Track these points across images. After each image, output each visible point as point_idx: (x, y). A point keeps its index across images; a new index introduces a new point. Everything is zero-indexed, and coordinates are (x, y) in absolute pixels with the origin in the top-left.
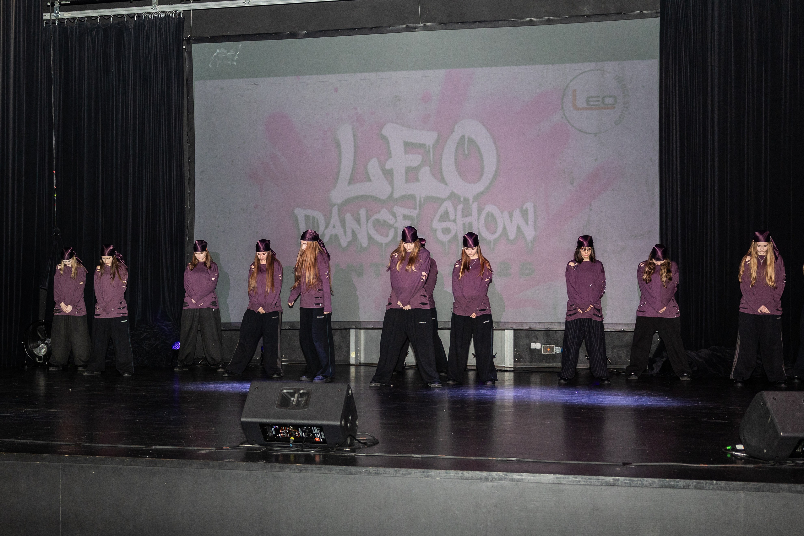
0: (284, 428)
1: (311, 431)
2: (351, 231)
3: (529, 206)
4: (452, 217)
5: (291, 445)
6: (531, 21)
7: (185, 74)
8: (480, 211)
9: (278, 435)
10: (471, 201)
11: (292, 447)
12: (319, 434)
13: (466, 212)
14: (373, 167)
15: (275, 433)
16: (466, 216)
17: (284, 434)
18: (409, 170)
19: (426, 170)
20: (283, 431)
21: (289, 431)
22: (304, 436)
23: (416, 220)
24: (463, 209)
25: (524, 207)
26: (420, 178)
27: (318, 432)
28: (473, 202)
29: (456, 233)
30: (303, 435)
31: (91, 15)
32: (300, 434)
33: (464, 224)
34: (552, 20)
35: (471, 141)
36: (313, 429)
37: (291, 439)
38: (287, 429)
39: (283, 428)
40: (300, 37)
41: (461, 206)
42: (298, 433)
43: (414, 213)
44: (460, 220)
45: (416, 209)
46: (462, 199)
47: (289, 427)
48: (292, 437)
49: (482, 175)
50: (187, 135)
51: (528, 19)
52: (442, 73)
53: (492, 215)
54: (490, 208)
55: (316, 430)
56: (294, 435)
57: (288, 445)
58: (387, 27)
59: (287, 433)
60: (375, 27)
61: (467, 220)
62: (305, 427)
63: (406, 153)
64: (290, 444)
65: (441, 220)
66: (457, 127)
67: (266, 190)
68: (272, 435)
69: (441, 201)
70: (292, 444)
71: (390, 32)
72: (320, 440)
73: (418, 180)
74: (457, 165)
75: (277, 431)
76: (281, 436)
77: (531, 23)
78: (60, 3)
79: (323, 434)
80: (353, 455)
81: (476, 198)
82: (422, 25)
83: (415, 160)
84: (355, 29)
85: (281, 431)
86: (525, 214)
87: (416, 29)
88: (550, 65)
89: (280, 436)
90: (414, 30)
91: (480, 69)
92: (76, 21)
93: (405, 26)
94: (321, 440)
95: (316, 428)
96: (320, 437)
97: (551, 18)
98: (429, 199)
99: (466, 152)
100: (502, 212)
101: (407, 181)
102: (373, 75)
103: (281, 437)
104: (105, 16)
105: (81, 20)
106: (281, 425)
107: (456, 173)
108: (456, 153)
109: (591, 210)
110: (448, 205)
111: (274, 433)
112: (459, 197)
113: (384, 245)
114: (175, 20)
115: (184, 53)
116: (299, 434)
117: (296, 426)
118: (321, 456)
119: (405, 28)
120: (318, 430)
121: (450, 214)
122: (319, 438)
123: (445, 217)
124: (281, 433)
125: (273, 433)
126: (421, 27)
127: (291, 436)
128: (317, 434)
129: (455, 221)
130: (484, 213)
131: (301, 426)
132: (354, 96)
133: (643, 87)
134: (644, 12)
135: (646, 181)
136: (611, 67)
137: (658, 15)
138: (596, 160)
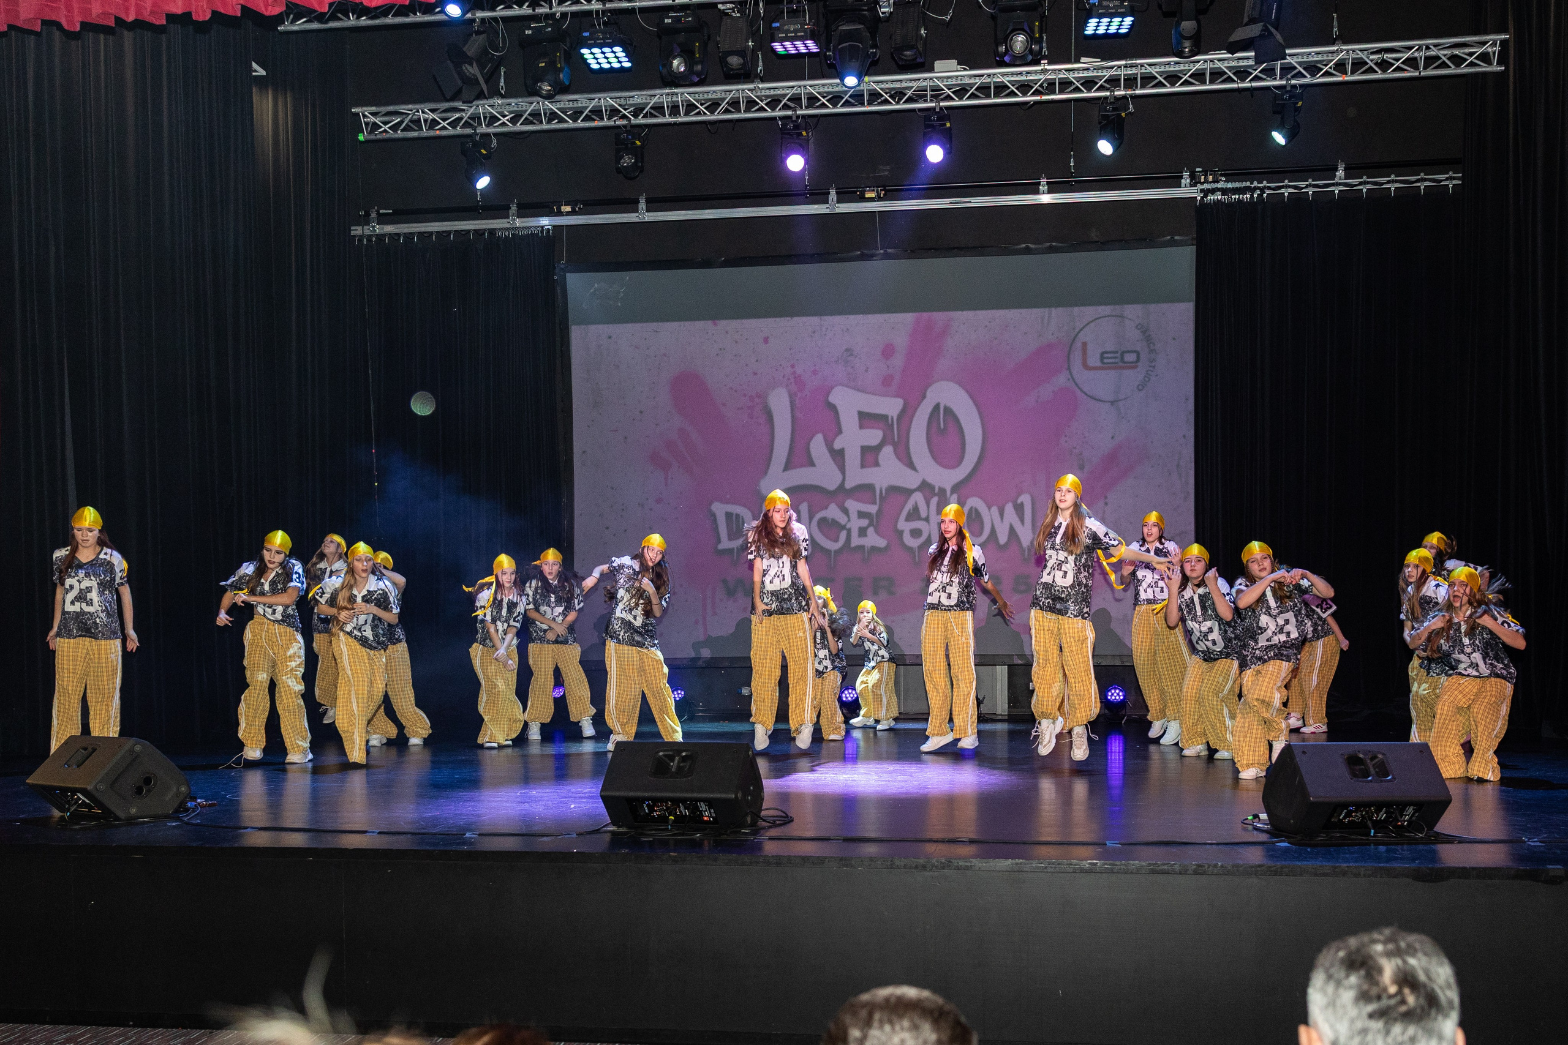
3: (1025, 499)
4: (924, 514)
6: (1027, 248)
7: (557, 316)
10: (948, 493)
14: (818, 445)
18: (866, 450)
19: (888, 451)
23: (875, 519)
25: (1019, 501)
26: (881, 462)
28: (952, 494)
29: (929, 536)
31: (423, 230)
34: (1055, 246)
35: (949, 411)
40: (716, 266)
41: (935, 500)
43: (873, 509)
45: (875, 503)
46: (937, 490)
49: (962, 457)
51: (1024, 245)
52: (909, 318)
53: (976, 510)
54: (974, 502)
58: (834, 253)
60: (817, 254)
63: (861, 427)
65: (909, 518)
66: (929, 393)
69: (908, 493)
73: (877, 464)
74: (929, 443)
77: (1028, 251)
78: (378, 212)
81: (955, 489)
82: (882, 251)
83: (874, 436)
84: (791, 256)
86: (1019, 509)
87: (874, 257)
88: (1053, 309)
90: (872, 258)
91: (960, 313)
92: (402, 238)
93: (858, 253)
97: (1054, 244)
98: (893, 490)
99: (942, 426)
100: (989, 508)
101: (863, 465)
102: (814, 320)
104: (443, 231)
105: (409, 236)
107: (929, 455)
108: (929, 428)
109: (1106, 504)
110: (918, 498)
112: (932, 487)
114: (541, 240)
115: (555, 286)
119: (858, 255)
121: (920, 509)
123: (914, 514)
126: (880, 254)
129: (927, 519)
132: (790, 349)
133: (1174, 339)
134: (1176, 238)
135: (1178, 465)
136: (1134, 312)
137: (1195, 242)
138: (1113, 438)
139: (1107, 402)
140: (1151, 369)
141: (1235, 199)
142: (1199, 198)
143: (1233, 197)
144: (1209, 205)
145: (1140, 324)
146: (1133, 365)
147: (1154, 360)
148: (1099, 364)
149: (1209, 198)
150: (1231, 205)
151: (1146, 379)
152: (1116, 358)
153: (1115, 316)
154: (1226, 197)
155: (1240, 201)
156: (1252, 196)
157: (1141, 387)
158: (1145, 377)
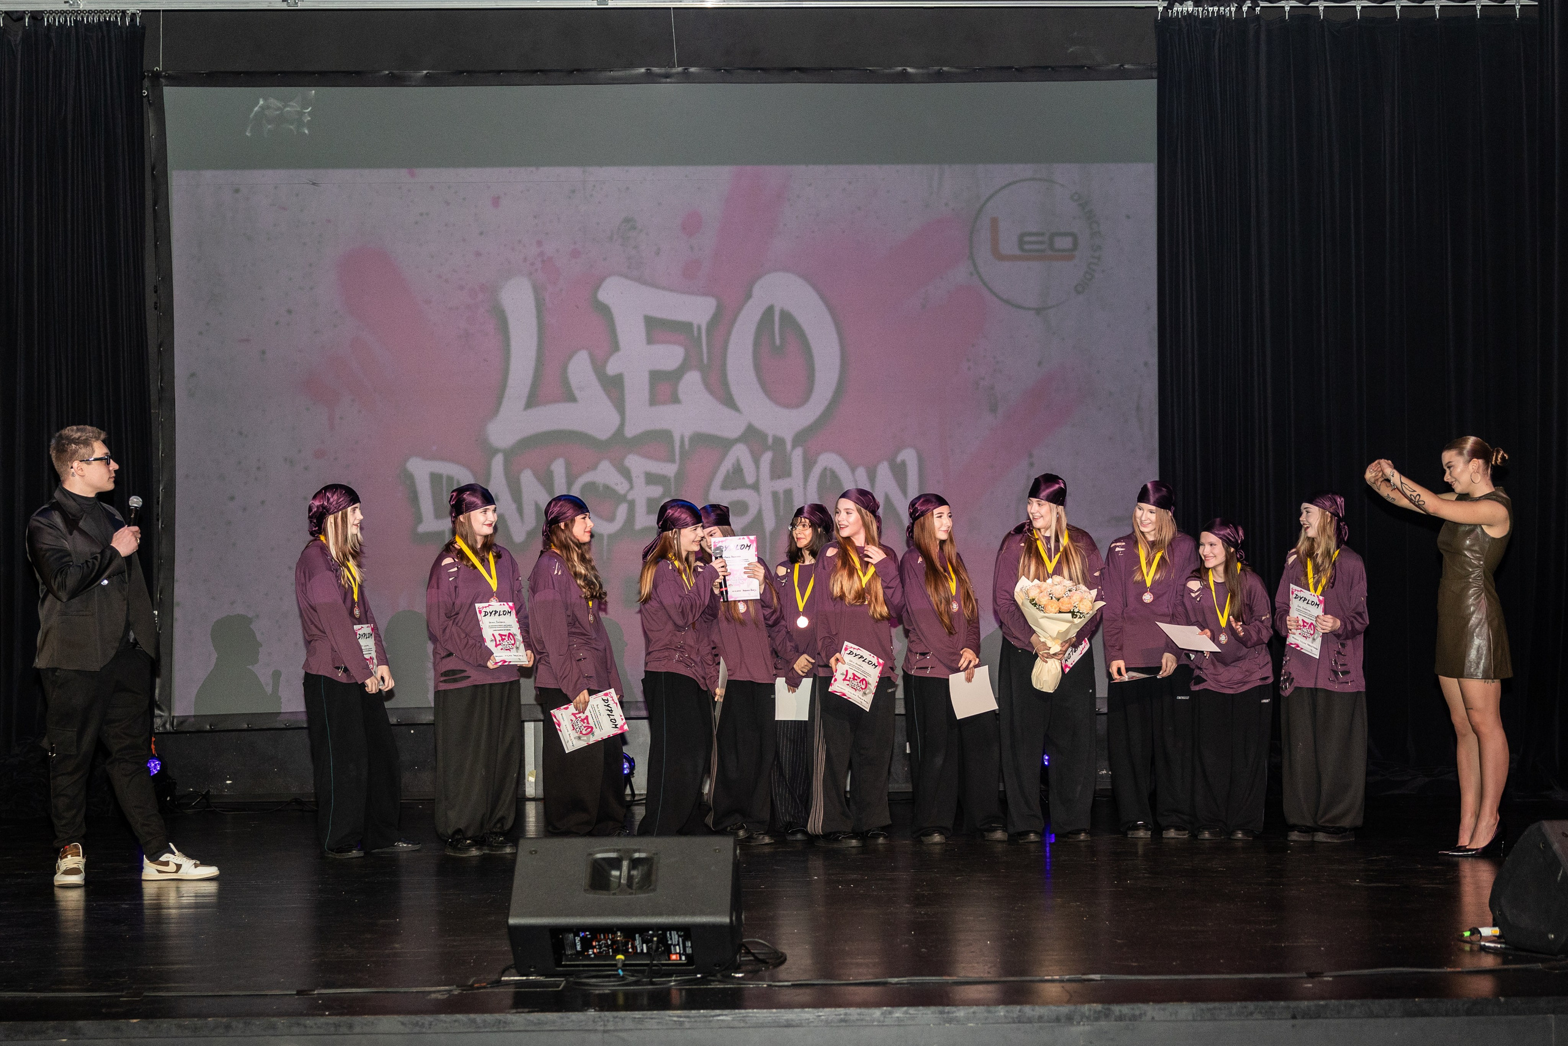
0: (602, 937)
1: (663, 940)
2: (533, 507)
3: (908, 456)
4: (750, 479)
5: (621, 972)
6: (905, 73)
7: (147, 157)
8: (808, 465)
9: (588, 952)
10: (789, 446)
11: (623, 977)
12: (681, 946)
13: (781, 470)
14: (580, 369)
15: (582, 947)
16: (779, 477)
17: (600, 948)
18: (657, 378)
19: (692, 379)
20: (599, 942)
21: (614, 942)
22: (645, 951)
23: (673, 486)
24: (773, 463)
25: (899, 460)
26: (681, 396)
27: (678, 941)
28: (794, 447)
29: (760, 512)
30: (642, 950)
32: (636, 947)
33: (775, 495)
34: (947, 72)
35: (787, 318)
36: (668, 935)
37: (619, 959)
38: (609, 938)
39: (600, 936)
40: (414, 84)
41: (767, 458)
42: (632, 945)
43: (669, 470)
44: (768, 486)
45: (673, 461)
46: (770, 440)
47: (614, 933)
48: (619, 954)
49: (810, 390)
50: (156, 292)
51: (900, 69)
52: (725, 173)
53: (832, 472)
54: (828, 460)
55: (674, 938)
56: (623, 950)
57: (616, 973)
58: (604, 70)
59: (607, 946)
60: (578, 70)
61: (781, 485)
62: (651, 932)
63: (650, 341)
64: (617, 970)
65: (724, 487)
66: (757, 290)
67: (341, 418)
68: (574, 952)
69: (725, 445)
70: (623, 970)
71: (610, 82)
72: (680, 959)
73: (675, 399)
74: (758, 368)
75: (587, 944)
76: (594, 953)
77: (905, 78)
79: (689, 944)
80: (765, 986)
81: (800, 439)
82: (680, 69)
83: (670, 356)
84: (536, 71)
85: (594, 944)
86: (899, 471)
87: (667, 77)
88: (946, 166)
89: (591, 953)
90: (664, 80)
91: (802, 167)
93: (643, 70)
94: (683, 958)
95: (675, 932)
96: (682, 952)
97: (944, 68)
98: (701, 440)
99: (778, 342)
100: (853, 470)
101: (653, 401)
103: (593, 956)
106: (597, 931)
107: (758, 386)
108: (757, 344)
109: (1031, 465)
110: (740, 453)
111: (579, 948)
112: (763, 436)
113: (605, 538)
114: (121, 32)
115: (145, 109)
116: (634, 947)
117: (630, 931)
118: (684, 993)
119: (642, 74)
120: (679, 936)
121: (745, 470)
122: (680, 953)
123: (735, 479)
124: (594, 947)
125: (576, 948)
126: (678, 73)
127: (617, 952)
128: (675, 946)
129: (756, 487)
130: (816, 471)
131: (642, 929)
132: (535, 217)
133: (1128, 217)
134: (1126, 66)
135: (1138, 408)
136: (1066, 174)
137: (1155, 74)
138: (1040, 364)
139: (1029, 309)
140: (1096, 261)
141: (1213, 12)
142: (1160, 9)
143: (1211, 9)
144: (1176, 20)
145: (1076, 193)
146: (1068, 255)
147: (1099, 248)
148: (1018, 252)
149: (1175, 9)
150: (1208, 21)
151: (1088, 276)
152: (1042, 243)
153: (1040, 180)
154: (1201, 9)
155: (1221, 17)
156: (1239, 8)
157: (1080, 288)
158: (1086, 272)
